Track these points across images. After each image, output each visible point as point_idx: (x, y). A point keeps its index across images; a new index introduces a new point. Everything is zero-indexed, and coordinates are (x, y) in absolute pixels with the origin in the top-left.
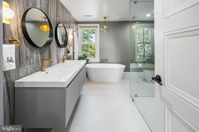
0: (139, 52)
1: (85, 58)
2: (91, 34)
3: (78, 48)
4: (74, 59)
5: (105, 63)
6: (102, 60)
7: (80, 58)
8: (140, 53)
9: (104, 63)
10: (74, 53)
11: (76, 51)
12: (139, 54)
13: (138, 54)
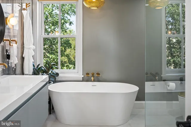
0: (174, 56)
1: (49, 70)
2: (68, 17)
3: (33, 47)
4: (23, 73)
5: (94, 81)
6: (88, 74)
7: (37, 71)
8: (175, 59)
9: (91, 81)
10: (23, 59)
11: (28, 54)
12: (174, 61)
13: (172, 60)
